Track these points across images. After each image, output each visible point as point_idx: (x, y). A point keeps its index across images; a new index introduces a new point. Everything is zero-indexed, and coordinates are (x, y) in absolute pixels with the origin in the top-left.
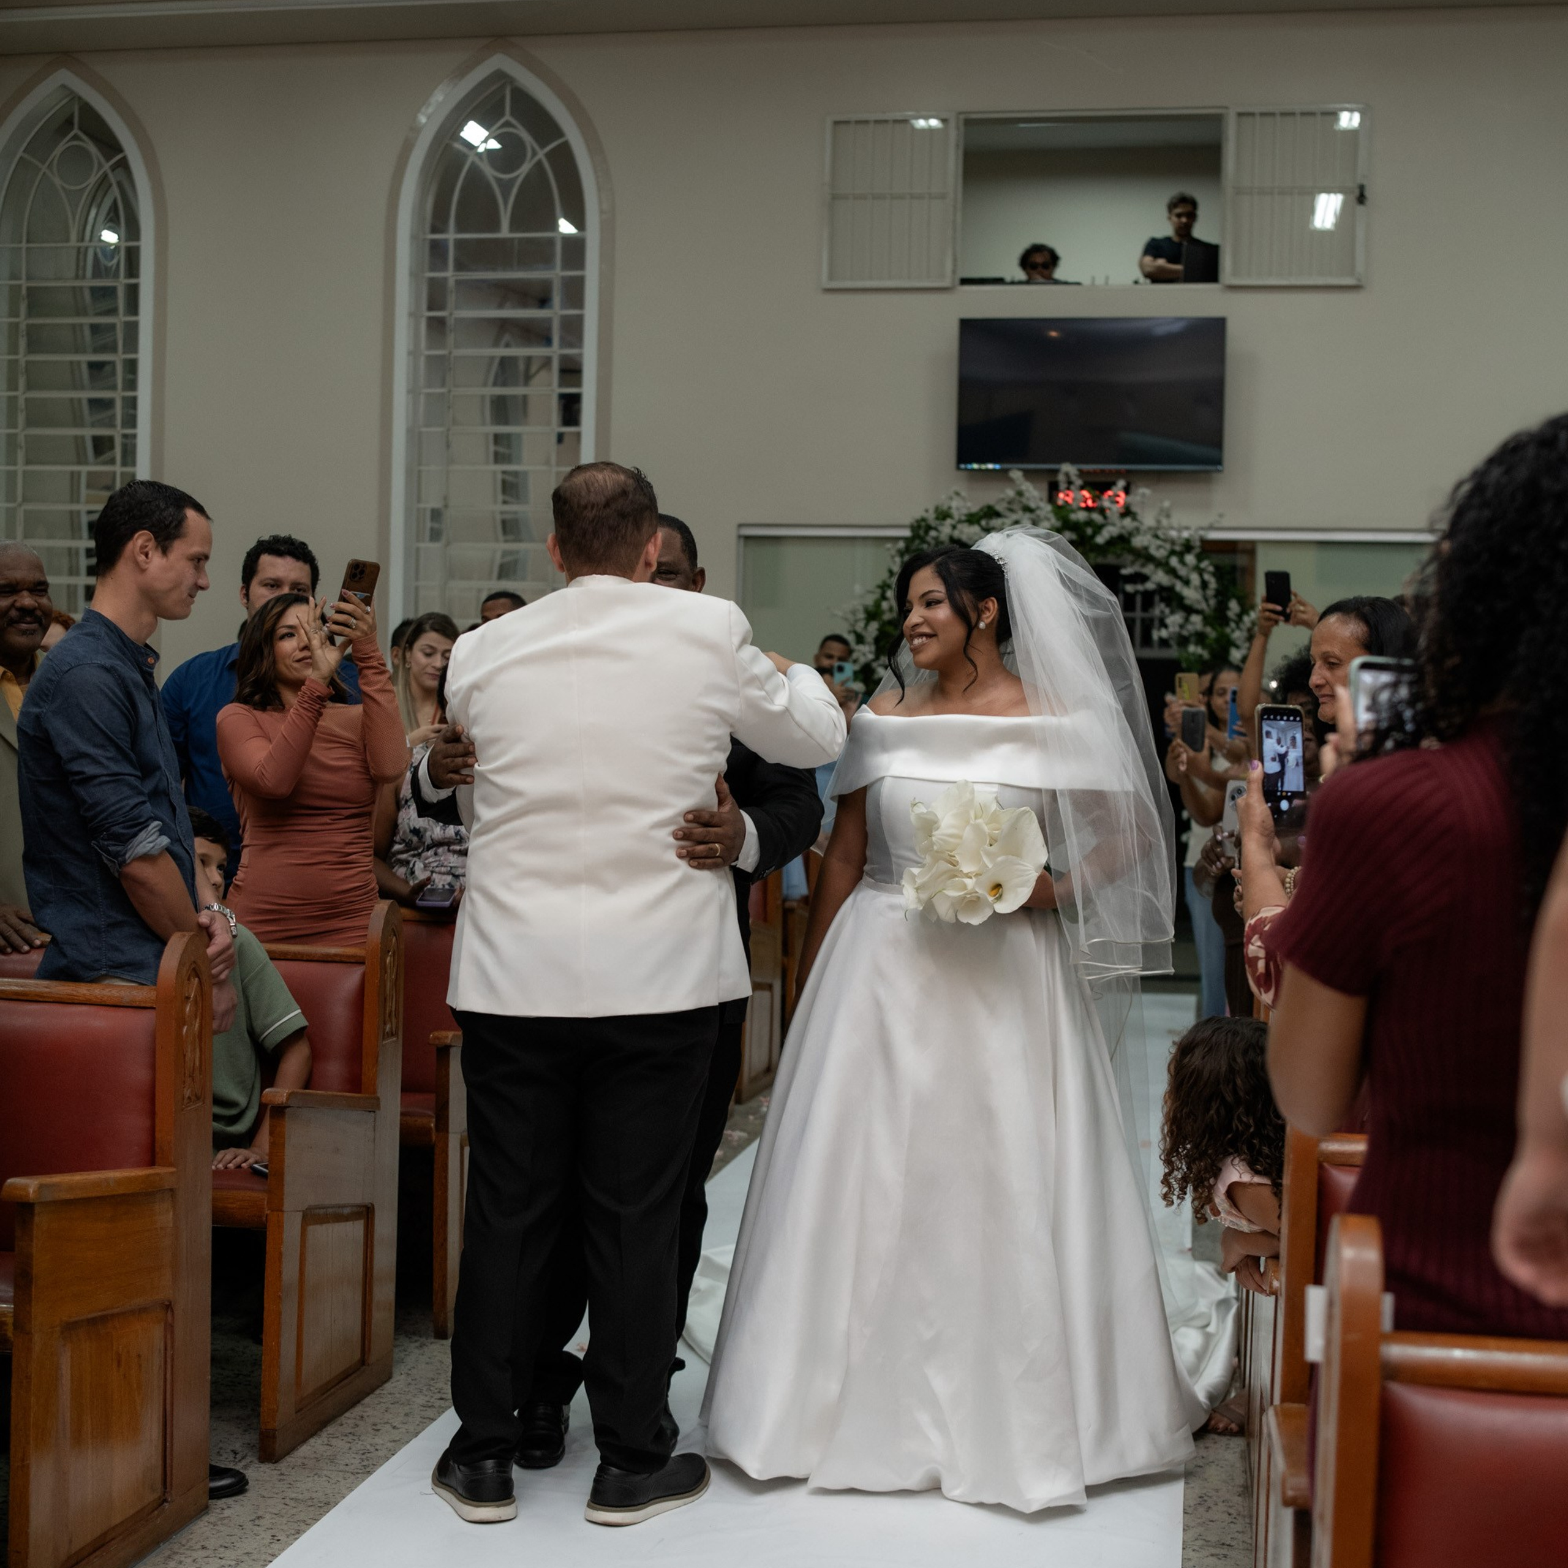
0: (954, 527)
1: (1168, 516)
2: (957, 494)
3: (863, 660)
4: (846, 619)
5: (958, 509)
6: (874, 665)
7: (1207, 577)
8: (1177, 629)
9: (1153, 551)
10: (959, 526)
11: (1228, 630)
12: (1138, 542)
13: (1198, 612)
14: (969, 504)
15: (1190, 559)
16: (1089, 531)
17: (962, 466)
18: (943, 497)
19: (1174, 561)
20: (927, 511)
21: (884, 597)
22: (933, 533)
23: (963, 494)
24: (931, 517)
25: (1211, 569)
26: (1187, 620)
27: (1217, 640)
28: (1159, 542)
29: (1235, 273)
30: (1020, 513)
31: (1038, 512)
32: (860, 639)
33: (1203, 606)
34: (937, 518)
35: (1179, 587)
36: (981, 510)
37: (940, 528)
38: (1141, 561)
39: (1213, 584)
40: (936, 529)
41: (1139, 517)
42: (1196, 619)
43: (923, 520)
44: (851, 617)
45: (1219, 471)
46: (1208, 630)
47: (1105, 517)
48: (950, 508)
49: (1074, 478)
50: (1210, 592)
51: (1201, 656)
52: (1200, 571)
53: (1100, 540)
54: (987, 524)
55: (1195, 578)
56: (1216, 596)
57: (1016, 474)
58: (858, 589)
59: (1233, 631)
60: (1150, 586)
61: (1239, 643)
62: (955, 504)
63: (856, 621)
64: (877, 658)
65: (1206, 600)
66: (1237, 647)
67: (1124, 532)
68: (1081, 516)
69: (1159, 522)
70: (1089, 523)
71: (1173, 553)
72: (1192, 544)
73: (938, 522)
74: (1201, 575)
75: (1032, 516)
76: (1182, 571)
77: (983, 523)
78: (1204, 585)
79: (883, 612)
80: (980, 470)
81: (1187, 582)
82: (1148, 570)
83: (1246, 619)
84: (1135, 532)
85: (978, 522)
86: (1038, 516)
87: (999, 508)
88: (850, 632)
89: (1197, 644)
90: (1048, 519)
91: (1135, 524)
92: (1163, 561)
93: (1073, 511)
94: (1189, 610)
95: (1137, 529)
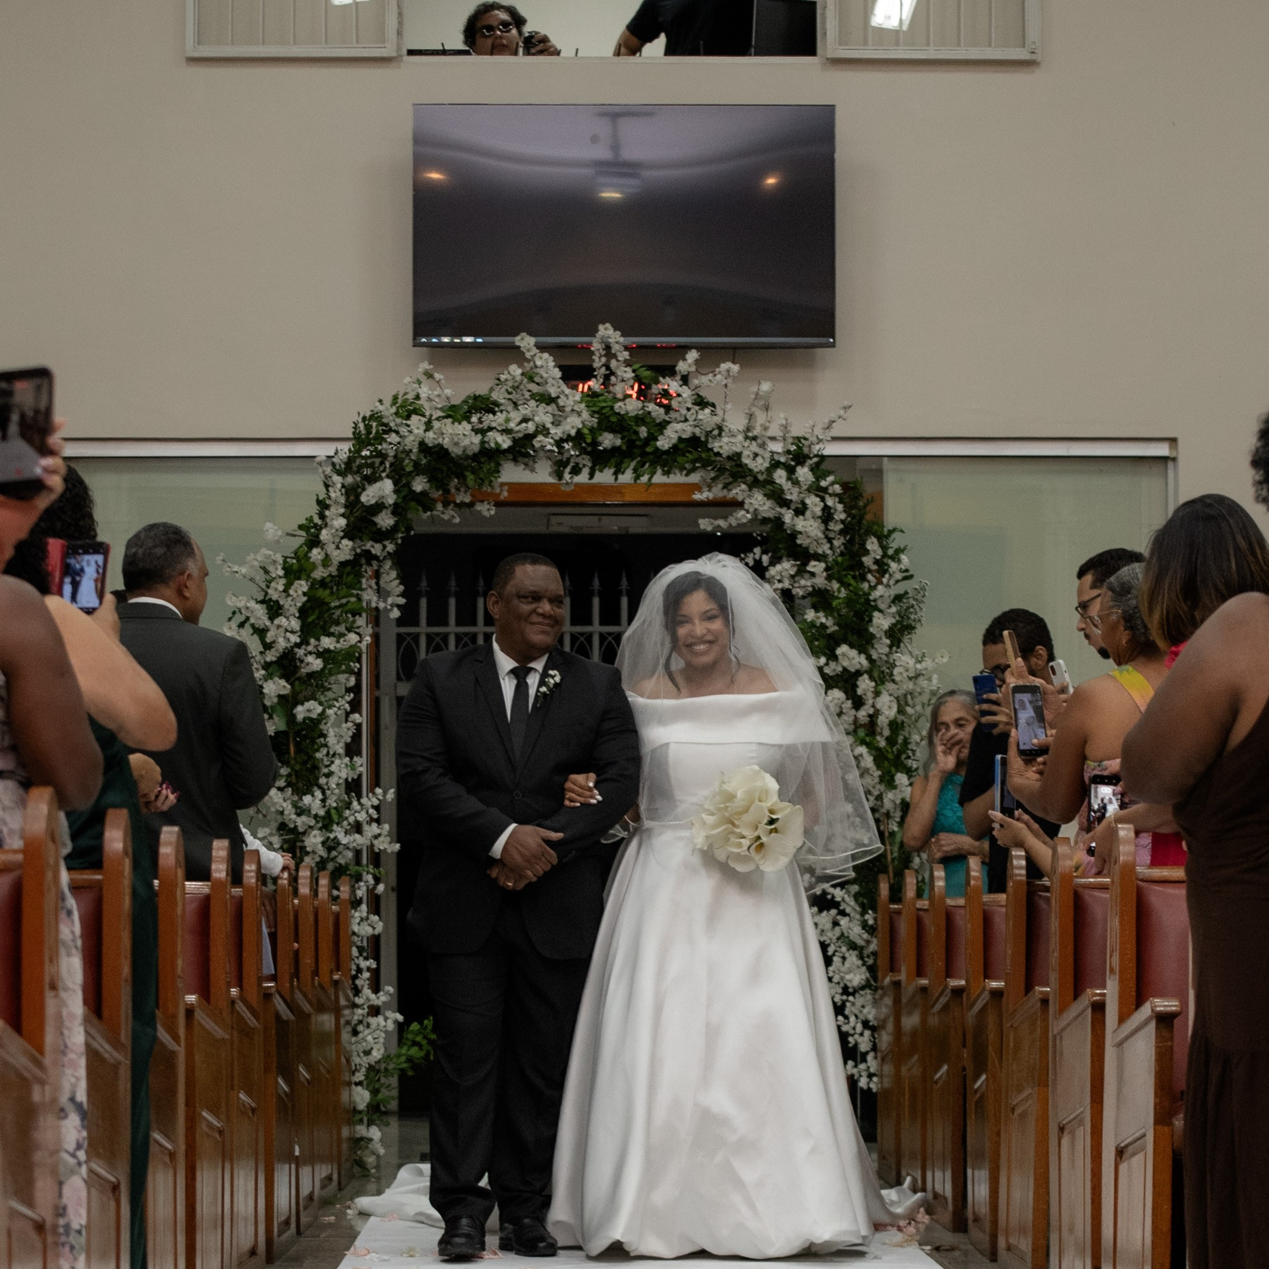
0: (428, 426)
1: (767, 408)
2: (429, 375)
3: (282, 644)
4: (252, 580)
5: (430, 399)
6: (300, 652)
7: (830, 502)
8: (786, 584)
9: (746, 460)
10: (436, 425)
11: (865, 586)
12: (724, 446)
13: (818, 557)
14: (448, 392)
15: (804, 473)
16: (643, 432)
17: (424, 340)
18: (407, 380)
19: (780, 476)
20: (380, 401)
21: (314, 542)
22: (393, 438)
23: (437, 376)
24: (388, 411)
25: (837, 488)
26: (801, 571)
27: (849, 602)
28: (754, 447)
29: (843, 40)
30: (533, 403)
31: (561, 402)
32: (274, 610)
33: (825, 548)
34: (397, 414)
35: (788, 516)
36: (465, 402)
37: (403, 430)
38: (726, 478)
39: (840, 515)
40: (397, 432)
41: (719, 411)
42: (815, 567)
43: (375, 416)
44: (260, 577)
45: (833, 345)
46: (835, 585)
47: (668, 408)
48: (418, 397)
49: (616, 348)
50: (837, 527)
51: (824, 626)
52: (821, 492)
53: (664, 443)
54: (480, 421)
55: (813, 503)
56: (842, 532)
57: (526, 342)
58: (272, 531)
59: (873, 588)
60: (742, 516)
61: (882, 606)
62: (424, 391)
63: (269, 583)
64: (304, 642)
65: (830, 540)
66: (881, 611)
67: (697, 431)
68: (632, 406)
69: (751, 416)
70: (643, 419)
71: (775, 465)
72: (806, 450)
73: (399, 420)
74: (823, 499)
75: (552, 408)
76: (792, 494)
77: (474, 419)
78: (827, 516)
79: (314, 567)
80: (451, 345)
81: (801, 510)
82: (739, 491)
83: (894, 566)
84: (716, 432)
85: (467, 418)
86: (561, 409)
87: (498, 396)
88: (258, 602)
89: (816, 607)
90: (579, 414)
91: (717, 420)
92: (761, 478)
93: (616, 400)
94: (802, 556)
95: (720, 428)
